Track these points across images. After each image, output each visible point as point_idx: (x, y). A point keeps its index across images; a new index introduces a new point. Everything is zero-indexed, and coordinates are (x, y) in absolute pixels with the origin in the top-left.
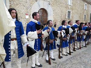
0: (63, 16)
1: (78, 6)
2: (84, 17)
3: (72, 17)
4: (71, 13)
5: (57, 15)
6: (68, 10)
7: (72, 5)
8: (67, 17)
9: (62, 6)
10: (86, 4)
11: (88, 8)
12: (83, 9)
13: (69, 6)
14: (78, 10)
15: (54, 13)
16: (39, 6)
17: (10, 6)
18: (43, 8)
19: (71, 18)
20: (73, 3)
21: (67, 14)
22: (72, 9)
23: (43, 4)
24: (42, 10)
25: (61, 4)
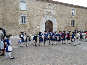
0: (66, 24)
1: (83, 15)
4: (75, 21)
5: (60, 24)
6: (72, 20)
7: (76, 15)
8: (71, 25)
9: (65, 17)
13: (72, 16)
16: (46, 19)
18: (49, 20)
21: (71, 23)
22: (76, 18)
24: (48, 22)
25: (64, 15)
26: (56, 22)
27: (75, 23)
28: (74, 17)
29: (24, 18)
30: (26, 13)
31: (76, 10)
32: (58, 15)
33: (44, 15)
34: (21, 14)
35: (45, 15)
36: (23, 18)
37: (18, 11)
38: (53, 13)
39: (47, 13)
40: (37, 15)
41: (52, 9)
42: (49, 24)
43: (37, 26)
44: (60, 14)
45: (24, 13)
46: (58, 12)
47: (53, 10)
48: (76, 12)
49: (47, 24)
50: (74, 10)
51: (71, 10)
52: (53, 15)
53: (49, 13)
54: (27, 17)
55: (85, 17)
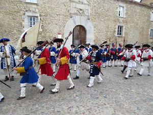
0: (109, 33)
1: (137, 16)
2: (149, 33)
3: (126, 34)
4: (124, 27)
5: (99, 32)
6: (118, 24)
7: (125, 17)
8: (116, 35)
9: (108, 20)
12: (148, 20)
13: (119, 19)
14: (137, 24)
15: (95, 30)
16: (75, 22)
17: (42, 26)
18: (79, 24)
19: (124, 35)
21: (117, 30)
22: (126, 22)
23: (80, 19)
24: (79, 28)
25: (106, 17)
26: (93, 29)
27: (124, 31)
28: (123, 19)
29: (34, 20)
30: (37, 10)
31: (125, 8)
32: (97, 16)
33: (70, 14)
34: (26, 11)
35: (73, 15)
36: (31, 20)
37: (21, 5)
38: (86, 11)
39: (76, 12)
40: (57, 13)
41: (85, 4)
42: (79, 31)
43: (59, 35)
44: (99, 14)
45: (34, 10)
46: (95, 10)
47: (87, 6)
49: (77, 32)
50: (123, 7)
51: (118, 6)
52: (87, 14)
53: (81, 12)
54: (39, 18)
55: (139, 21)
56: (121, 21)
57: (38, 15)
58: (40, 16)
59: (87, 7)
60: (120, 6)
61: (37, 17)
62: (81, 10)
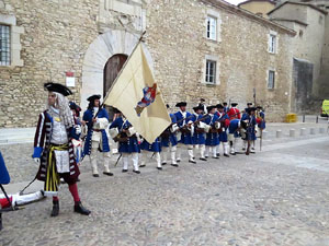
0: (188, 76)
1: (243, 41)
2: (267, 79)
3: (223, 79)
4: (218, 64)
5: (167, 74)
7: (220, 40)
8: (203, 81)
9: (184, 45)
10: (275, 33)
11: (281, 45)
12: (264, 50)
13: (209, 44)
14: (243, 57)
16: (110, 47)
17: (21, 52)
18: (121, 52)
19: (218, 83)
20: (223, 33)
21: (204, 70)
22: (222, 52)
23: (123, 41)
24: (118, 60)
25: (180, 37)
27: (218, 73)
28: (216, 46)
30: (9, 8)
31: (220, 21)
32: (160, 34)
33: (99, 25)
38: (137, 21)
39: (112, 20)
40: (66, 21)
41: (134, 4)
43: (68, 79)
44: (166, 31)
47: (138, 8)
48: (220, 30)
50: (216, 18)
51: (206, 16)
52: (139, 29)
53: (124, 21)
54: (15, 29)
55: (248, 53)
56: (213, 50)
57: (11, 20)
58: (19, 23)
59: (139, 11)
60: (209, 15)
61: (9, 26)
62: (125, 17)
